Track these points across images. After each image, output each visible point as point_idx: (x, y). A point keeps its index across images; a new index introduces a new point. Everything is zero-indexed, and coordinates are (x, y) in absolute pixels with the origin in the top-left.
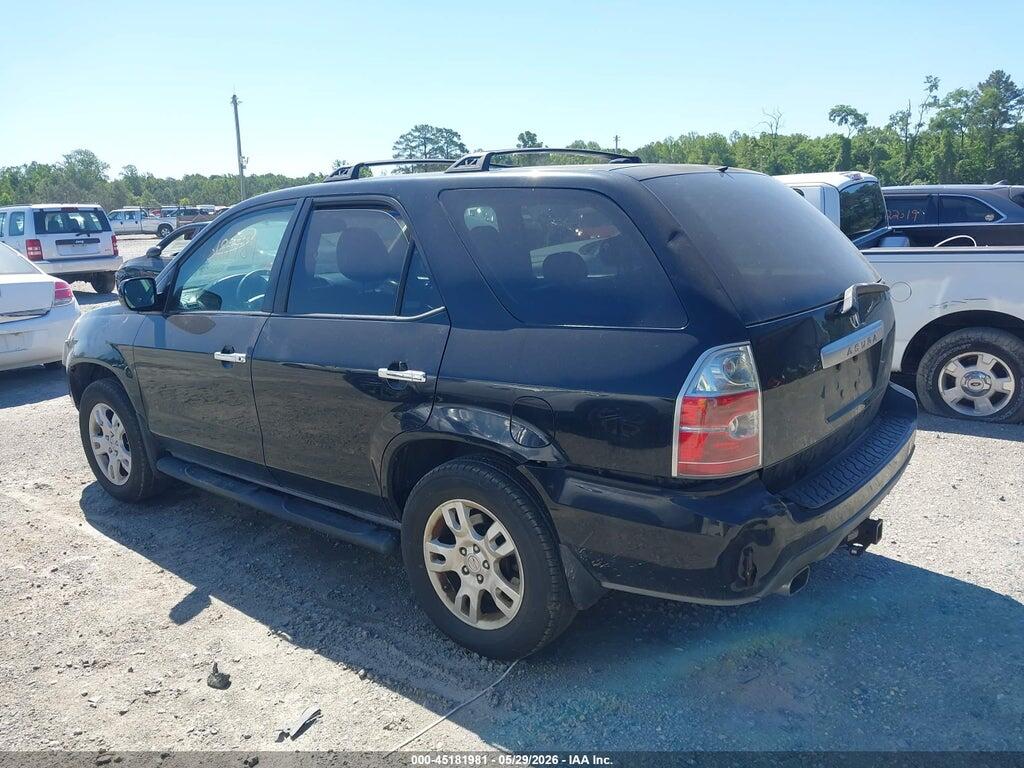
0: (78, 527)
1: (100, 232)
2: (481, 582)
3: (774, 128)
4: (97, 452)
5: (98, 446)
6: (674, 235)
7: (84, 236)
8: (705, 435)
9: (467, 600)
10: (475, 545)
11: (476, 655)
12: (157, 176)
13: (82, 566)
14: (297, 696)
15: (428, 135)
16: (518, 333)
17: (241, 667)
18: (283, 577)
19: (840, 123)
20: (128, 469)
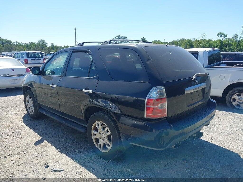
0: (21, 123)
1: (41, 58)
2: (103, 141)
3: (203, 38)
4: (27, 107)
5: (28, 105)
6: (148, 60)
7: (37, 59)
8: (154, 108)
9: (100, 145)
10: (102, 132)
11: (102, 158)
12: (58, 46)
13: (19, 132)
14: (58, 165)
15: (120, 38)
16: (113, 82)
17: (48, 157)
18: (63, 137)
19: (220, 37)
20: (33, 111)
